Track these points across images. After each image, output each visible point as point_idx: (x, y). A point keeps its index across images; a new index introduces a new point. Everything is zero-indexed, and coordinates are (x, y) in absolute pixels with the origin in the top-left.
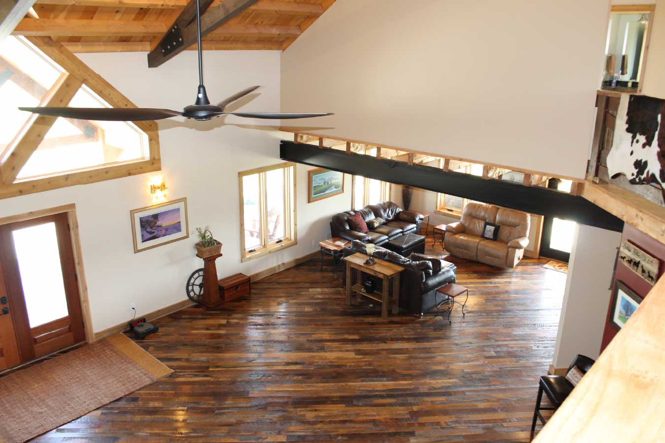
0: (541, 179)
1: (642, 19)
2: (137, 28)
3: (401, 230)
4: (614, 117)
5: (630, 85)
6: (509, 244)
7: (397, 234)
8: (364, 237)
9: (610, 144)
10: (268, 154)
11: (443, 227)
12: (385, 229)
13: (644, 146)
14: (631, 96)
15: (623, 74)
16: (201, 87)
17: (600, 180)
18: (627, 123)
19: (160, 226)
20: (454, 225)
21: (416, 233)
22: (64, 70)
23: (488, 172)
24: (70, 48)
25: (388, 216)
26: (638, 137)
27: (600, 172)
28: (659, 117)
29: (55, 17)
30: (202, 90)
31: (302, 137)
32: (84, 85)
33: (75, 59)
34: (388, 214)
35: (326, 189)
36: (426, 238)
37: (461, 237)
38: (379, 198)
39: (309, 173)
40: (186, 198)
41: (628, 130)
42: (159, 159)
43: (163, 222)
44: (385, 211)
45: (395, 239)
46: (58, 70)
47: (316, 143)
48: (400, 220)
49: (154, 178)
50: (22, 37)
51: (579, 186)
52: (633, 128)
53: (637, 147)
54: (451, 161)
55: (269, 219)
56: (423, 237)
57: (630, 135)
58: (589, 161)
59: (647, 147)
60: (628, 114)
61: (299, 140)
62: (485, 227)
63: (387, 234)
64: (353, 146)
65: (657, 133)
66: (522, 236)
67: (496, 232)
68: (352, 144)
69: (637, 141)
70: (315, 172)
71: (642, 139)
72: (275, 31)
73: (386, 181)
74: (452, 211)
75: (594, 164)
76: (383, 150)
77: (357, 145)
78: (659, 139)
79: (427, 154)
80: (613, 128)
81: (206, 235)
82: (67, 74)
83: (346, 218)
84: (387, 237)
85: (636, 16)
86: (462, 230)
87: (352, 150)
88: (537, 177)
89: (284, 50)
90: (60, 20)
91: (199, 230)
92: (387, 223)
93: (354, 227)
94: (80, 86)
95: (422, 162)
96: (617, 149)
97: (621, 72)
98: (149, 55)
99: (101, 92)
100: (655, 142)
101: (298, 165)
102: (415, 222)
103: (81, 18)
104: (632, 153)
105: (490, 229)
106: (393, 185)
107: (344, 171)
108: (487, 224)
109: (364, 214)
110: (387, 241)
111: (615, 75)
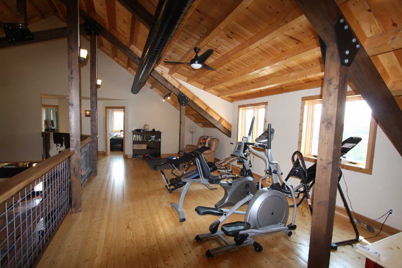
1: (56, 109)
4: (49, 140)
5: (56, 130)
13: (60, 147)
14: (53, 133)
15: (53, 126)
18: (54, 141)
26: (58, 144)
27: (47, 157)
28: (63, 138)
41: (55, 143)
52: (56, 142)
53: (59, 147)
57: (56, 144)
58: (43, 155)
59: (62, 147)
60: (53, 138)
65: (64, 142)
69: (58, 146)
71: (60, 145)
75: (45, 155)
78: (65, 144)
80: (49, 143)
85: (54, 108)
88: (21, 163)
96: (52, 149)
97: (52, 126)
100: (64, 145)
104: (57, 149)
111: (50, 127)
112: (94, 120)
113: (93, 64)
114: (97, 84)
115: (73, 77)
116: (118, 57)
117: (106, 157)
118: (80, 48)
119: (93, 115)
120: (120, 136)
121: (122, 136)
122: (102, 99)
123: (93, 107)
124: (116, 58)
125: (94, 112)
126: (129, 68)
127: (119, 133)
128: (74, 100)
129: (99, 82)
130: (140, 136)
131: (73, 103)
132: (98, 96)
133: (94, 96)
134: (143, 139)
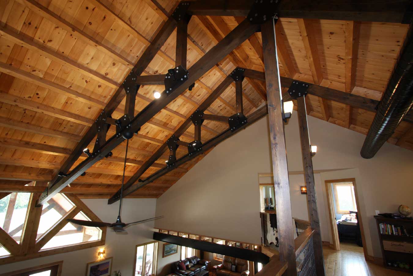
0: (247, 245)
2: (106, 191)
3: (199, 269)
4: (266, 222)
6: (242, 273)
7: (198, 270)
8: (184, 273)
9: (267, 231)
10: (149, 238)
11: (216, 267)
12: (193, 269)
13: (277, 232)
14: (270, 214)
16: (119, 217)
17: (267, 245)
18: (270, 224)
19: (99, 271)
20: (220, 266)
21: (205, 270)
22: (74, 205)
23: (227, 244)
24: (79, 197)
25: (195, 263)
27: (266, 242)
29: (77, 187)
30: (119, 218)
31: (162, 231)
32: (81, 211)
33: (81, 201)
34: (194, 261)
35: (170, 252)
36: (209, 272)
37: (223, 271)
38: (191, 255)
39: (164, 245)
40: (112, 257)
41: (271, 226)
42: (105, 240)
43: (101, 269)
44: (193, 260)
45: (197, 273)
46: (72, 205)
47: (167, 233)
48: (199, 264)
49: (101, 249)
50: (63, 194)
51: (260, 248)
53: (275, 232)
54: (214, 239)
55: (146, 266)
56: (208, 272)
57: (272, 228)
60: (270, 220)
61: (160, 232)
62: (232, 266)
63: (194, 271)
64: (180, 234)
66: (246, 269)
67: (236, 268)
68: (179, 233)
69: (275, 230)
70: (166, 245)
72: (155, 192)
73: (194, 248)
74: (219, 259)
75: (263, 239)
76: (190, 235)
77: (181, 233)
79: (206, 236)
80: (267, 225)
81: (119, 274)
82: (76, 207)
83: (178, 264)
84: (194, 272)
85: (272, 186)
86: (223, 268)
87: (179, 235)
88: (245, 245)
89: (158, 198)
90: (78, 188)
91: (115, 272)
92: (194, 265)
93: (181, 268)
94: (79, 212)
95: (204, 239)
96: (269, 233)
97: (271, 204)
98: (109, 200)
99: (87, 214)
101: (160, 242)
102: (205, 265)
103: (86, 187)
104: (274, 234)
105: (234, 266)
106: (197, 250)
107: (178, 244)
108: (232, 265)
109: (185, 262)
110: (194, 274)
111: (269, 205)
112: (313, 200)
113: (304, 129)
114: (311, 153)
115: (277, 142)
116: (333, 117)
117: (335, 254)
118: (283, 101)
119: (311, 194)
120: (351, 220)
121: (355, 221)
122: (319, 172)
123: (310, 183)
124: (330, 119)
125: (311, 189)
126: (352, 126)
127: (348, 216)
128: (280, 176)
129: (314, 149)
130: (393, 226)
131: (279, 181)
132: (315, 168)
133: (309, 168)
134: (402, 232)
